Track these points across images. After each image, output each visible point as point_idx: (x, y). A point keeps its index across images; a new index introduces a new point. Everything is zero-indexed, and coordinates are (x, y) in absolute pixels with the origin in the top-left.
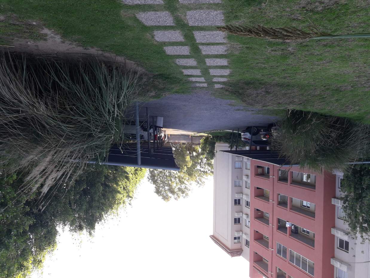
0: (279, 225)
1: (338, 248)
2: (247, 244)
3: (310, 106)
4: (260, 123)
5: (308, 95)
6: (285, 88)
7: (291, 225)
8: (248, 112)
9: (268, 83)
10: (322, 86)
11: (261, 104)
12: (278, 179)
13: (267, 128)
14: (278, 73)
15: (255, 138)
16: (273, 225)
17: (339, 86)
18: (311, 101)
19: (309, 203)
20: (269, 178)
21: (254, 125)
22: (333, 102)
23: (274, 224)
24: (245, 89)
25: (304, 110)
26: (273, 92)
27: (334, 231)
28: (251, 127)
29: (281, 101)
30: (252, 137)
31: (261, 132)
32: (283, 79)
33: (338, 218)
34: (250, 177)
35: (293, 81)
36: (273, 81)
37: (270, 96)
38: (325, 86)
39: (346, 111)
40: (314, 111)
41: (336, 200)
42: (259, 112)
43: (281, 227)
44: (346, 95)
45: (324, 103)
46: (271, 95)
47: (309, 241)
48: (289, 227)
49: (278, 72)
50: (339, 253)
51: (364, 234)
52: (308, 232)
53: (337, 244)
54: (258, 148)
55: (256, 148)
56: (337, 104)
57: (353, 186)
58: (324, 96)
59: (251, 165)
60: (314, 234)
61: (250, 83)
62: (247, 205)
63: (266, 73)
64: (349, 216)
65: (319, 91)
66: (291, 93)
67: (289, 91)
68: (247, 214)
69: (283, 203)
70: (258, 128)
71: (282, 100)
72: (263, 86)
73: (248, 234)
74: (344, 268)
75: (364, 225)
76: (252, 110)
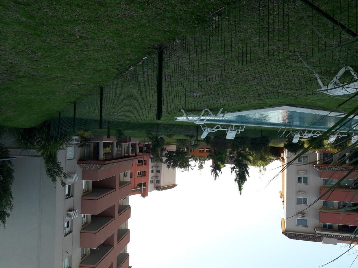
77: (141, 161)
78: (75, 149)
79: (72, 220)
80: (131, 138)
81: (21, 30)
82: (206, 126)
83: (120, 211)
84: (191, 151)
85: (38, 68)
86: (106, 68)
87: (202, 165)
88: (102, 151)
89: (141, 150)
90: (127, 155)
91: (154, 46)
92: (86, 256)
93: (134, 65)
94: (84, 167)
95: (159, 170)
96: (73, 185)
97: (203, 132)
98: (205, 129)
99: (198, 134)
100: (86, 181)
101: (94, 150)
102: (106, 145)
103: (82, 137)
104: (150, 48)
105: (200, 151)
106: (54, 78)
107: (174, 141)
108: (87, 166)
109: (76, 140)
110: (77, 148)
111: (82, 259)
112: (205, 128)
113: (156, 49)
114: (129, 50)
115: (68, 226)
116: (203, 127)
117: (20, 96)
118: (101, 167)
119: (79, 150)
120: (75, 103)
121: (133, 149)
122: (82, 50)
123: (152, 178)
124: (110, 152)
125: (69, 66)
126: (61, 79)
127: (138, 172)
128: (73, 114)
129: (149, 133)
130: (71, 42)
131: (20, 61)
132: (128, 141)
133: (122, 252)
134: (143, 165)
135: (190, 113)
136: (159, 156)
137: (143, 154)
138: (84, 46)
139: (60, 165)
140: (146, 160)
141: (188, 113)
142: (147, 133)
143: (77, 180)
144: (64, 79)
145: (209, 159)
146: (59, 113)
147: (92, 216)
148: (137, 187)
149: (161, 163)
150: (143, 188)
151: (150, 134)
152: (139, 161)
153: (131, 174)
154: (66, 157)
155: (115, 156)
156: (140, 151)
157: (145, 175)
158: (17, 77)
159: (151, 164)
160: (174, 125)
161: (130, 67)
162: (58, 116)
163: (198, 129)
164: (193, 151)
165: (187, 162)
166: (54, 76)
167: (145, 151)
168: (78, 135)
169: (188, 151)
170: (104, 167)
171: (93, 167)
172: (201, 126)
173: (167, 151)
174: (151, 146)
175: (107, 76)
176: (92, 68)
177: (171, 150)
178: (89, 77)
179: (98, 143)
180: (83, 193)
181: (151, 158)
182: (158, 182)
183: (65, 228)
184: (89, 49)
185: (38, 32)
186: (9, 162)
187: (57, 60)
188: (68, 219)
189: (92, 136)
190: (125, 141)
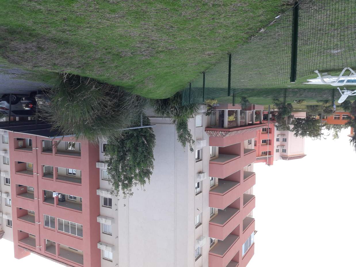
0: (45, 196)
1: (103, 206)
2: (9, 224)
3: (89, 70)
4: (20, 91)
5: (88, 58)
6: (63, 46)
7: (58, 195)
8: (6, 75)
9: (40, 36)
10: (104, 48)
11: (31, 64)
12: (42, 150)
13: (29, 96)
14: (57, 23)
15: (14, 107)
16: (38, 199)
17: (120, 51)
18: (91, 65)
19: (75, 170)
20: (32, 150)
21: (13, 92)
22: (112, 68)
23: (40, 197)
24: (8, 40)
25: (82, 75)
26: (48, 48)
27: (99, 193)
28: (9, 94)
29: (56, 62)
30: (10, 106)
31: (22, 100)
32: (61, 33)
33: (102, 180)
34: (8, 151)
35: (73, 37)
36: (48, 33)
37: (43, 54)
38: (107, 49)
39: (123, 79)
40: (92, 77)
41: (100, 163)
42: (22, 76)
43: (48, 198)
44: (125, 62)
45: (104, 68)
46: (45, 52)
47: (76, 205)
48: (56, 197)
49: (57, 21)
50: (104, 210)
51: (125, 190)
52: (75, 198)
53: (102, 202)
54: (17, 119)
55: (15, 119)
56: (116, 70)
57: (116, 150)
58: (105, 60)
59: (10, 138)
60: (81, 198)
61: (16, 32)
62: (7, 182)
63: (41, 21)
64: (113, 176)
65: (99, 55)
66: (69, 53)
67: (67, 51)
68: (7, 193)
69: (48, 174)
70: (18, 96)
71: (58, 61)
72: (35, 39)
73: (9, 214)
74: (108, 223)
75: (125, 182)
76: (13, 72)
77: (265, 129)
78: (202, 117)
79: (202, 182)
80: (256, 106)
81: (161, 7)
82: (345, 88)
83: (245, 177)
84: (323, 118)
85: (174, 42)
86: (236, 34)
87: (337, 134)
88: (227, 119)
89: (266, 118)
90: (251, 122)
91: (288, 2)
92: (215, 216)
93: (265, 26)
94: (210, 134)
95: (286, 139)
96: (202, 150)
97: (341, 95)
98: (343, 93)
99: (335, 98)
100: (213, 147)
101: (219, 118)
102: (230, 113)
103: (209, 106)
104: (284, 5)
105: (335, 118)
106: (187, 50)
107: (304, 107)
108: (213, 133)
109: (203, 109)
110: (205, 116)
111: (211, 217)
112: (343, 91)
113: (291, 5)
114: (261, 12)
115: (198, 187)
116: (341, 90)
117: (158, 70)
118: (226, 134)
119: (206, 118)
120: (204, 73)
121: (257, 117)
122: (214, 18)
123: (278, 146)
124: (234, 120)
125: (201, 36)
126: (193, 50)
127: (263, 141)
128: (202, 84)
129: (275, 99)
130: (204, 12)
131: (160, 37)
132: (252, 109)
133: (247, 216)
134: (267, 133)
135: (326, 73)
136: (286, 124)
137: (268, 122)
138: (216, 13)
139: (190, 132)
140: (271, 128)
141: (323, 74)
142: (274, 100)
143: (205, 145)
144: (196, 50)
145: (346, 127)
146: (189, 83)
147: (219, 179)
148: (261, 156)
149: (288, 131)
150: (268, 157)
151: (277, 100)
152: (263, 129)
153: (255, 142)
154: (195, 125)
155: (239, 124)
156: (264, 119)
157: (270, 144)
158: (156, 53)
159: (276, 132)
160: (305, 90)
161: (260, 29)
162: (189, 87)
163: (334, 92)
164: (326, 118)
165: (318, 130)
166: (187, 47)
167: (270, 118)
168: (206, 105)
169: (320, 118)
170: (229, 135)
171: (219, 134)
172: (338, 88)
173: (295, 118)
174: (277, 114)
175: (236, 42)
176: (222, 36)
177: (300, 118)
178: (219, 45)
179: (223, 111)
180: (211, 158)
181: (276, 126)
182: (284, 151)
183: (196, 188)
184: (221, 16)
185: (176, 7)
186: (150, 128)
187: (191, 31)
188: (199, 180)
189: (218, 105)
190: (250, 109)
